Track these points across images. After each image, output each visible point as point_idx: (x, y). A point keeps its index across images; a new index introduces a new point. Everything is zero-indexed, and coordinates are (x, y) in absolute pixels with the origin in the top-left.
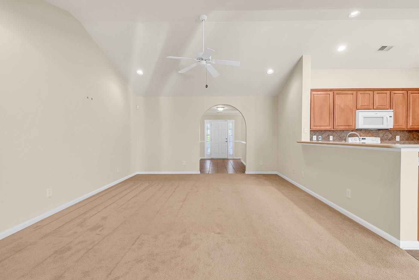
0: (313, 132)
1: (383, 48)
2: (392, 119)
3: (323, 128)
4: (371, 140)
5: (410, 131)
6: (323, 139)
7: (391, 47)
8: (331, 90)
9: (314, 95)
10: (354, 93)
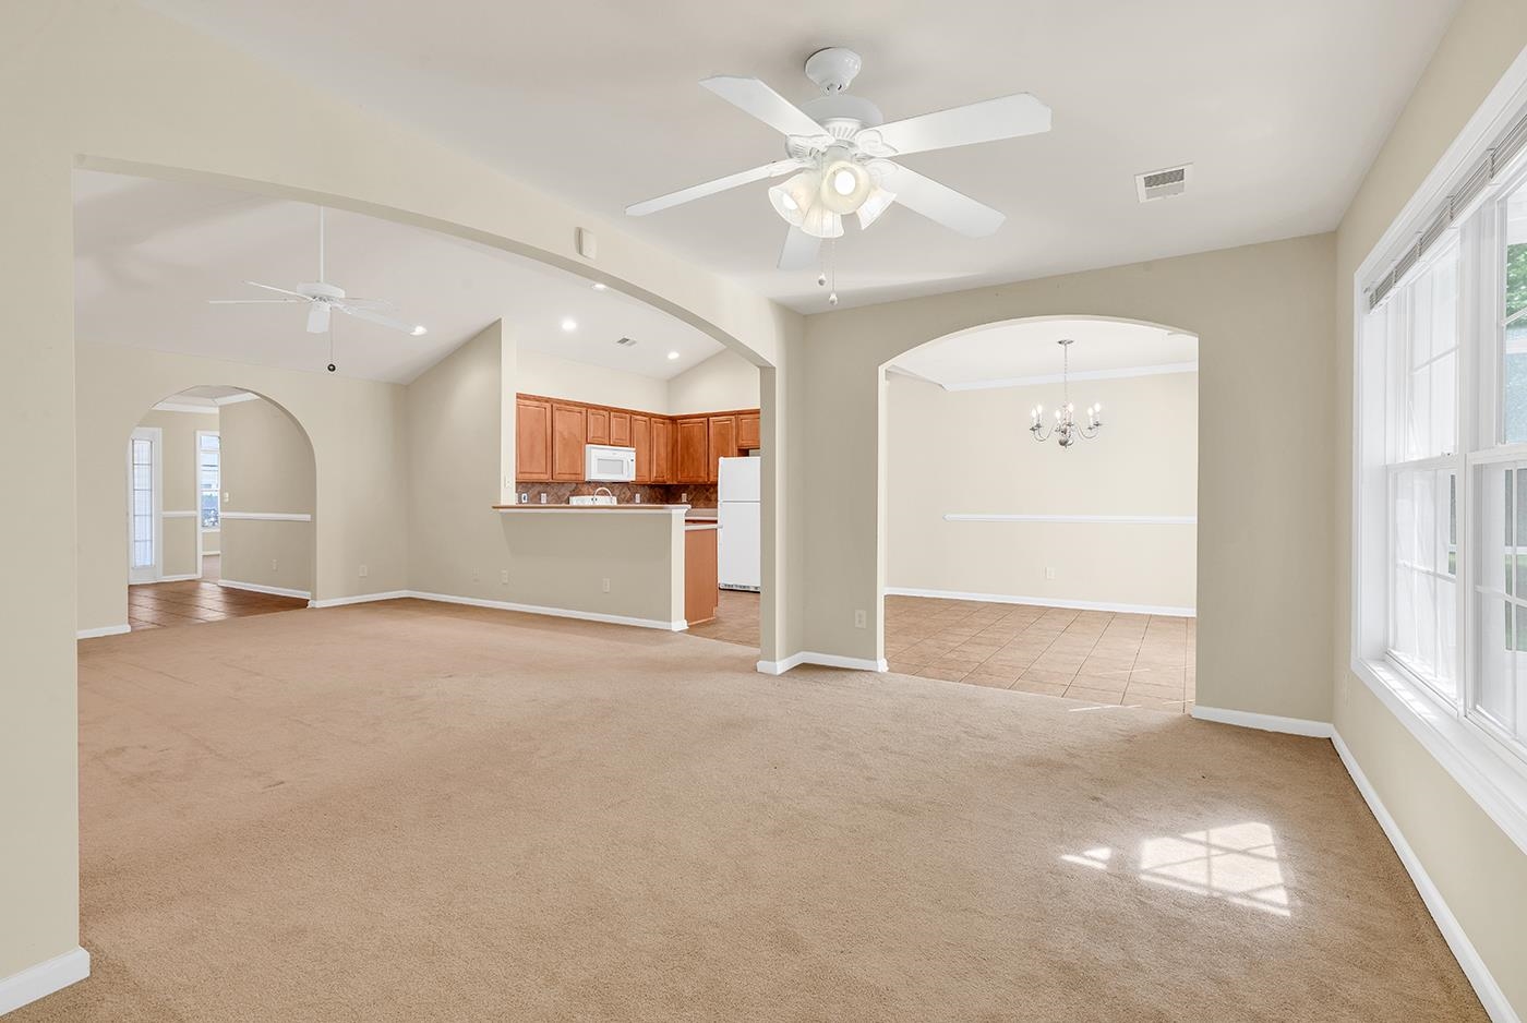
0: (522, 485)
1: (624, 341)
2: (634, 464)
3: (535, 477)
4: (602, 501)
5: (651, 487)
6: (530, 500)
7: (634, 342)
8: (548, 400)
9: (523, 407)
10: (583, 410)
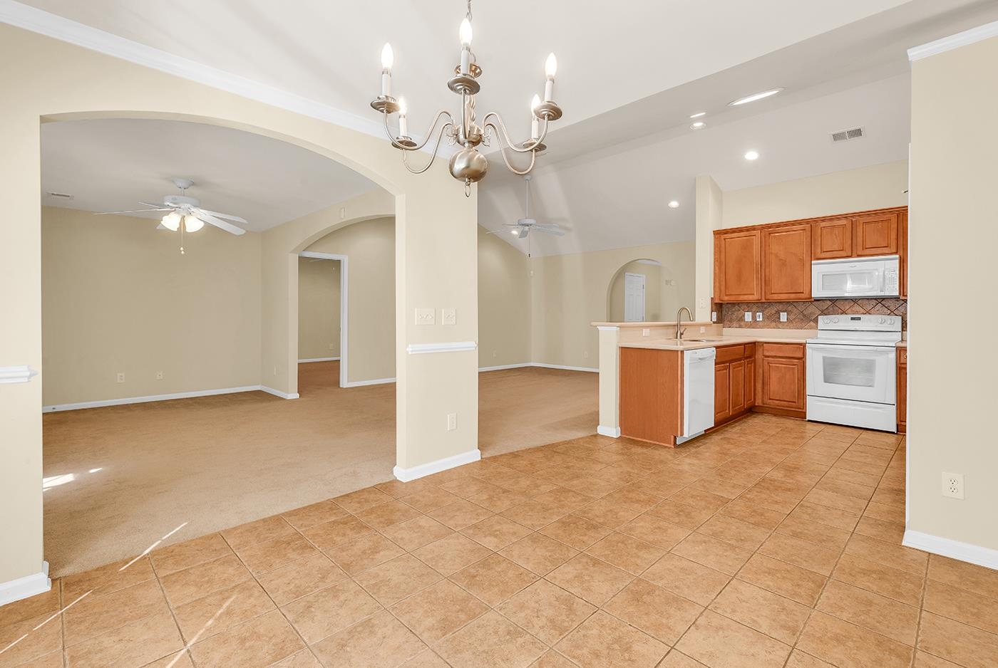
2: (895, 274)
6: (766, 318)
9: (727, 240)
10: (806, 227)
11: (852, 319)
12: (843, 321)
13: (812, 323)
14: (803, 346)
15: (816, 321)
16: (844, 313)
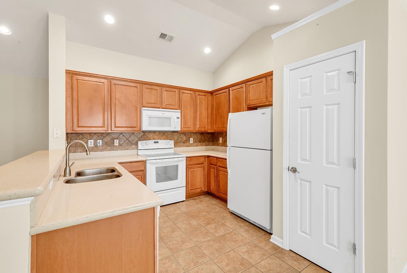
2: (179, 120)
3: (94, 129)
4: (164, 144)
5: (202, 133)
6: (105, 144)
8: (106, 78)
9: (79, 81)
10: (138, 85)
11: (155, 142)
12: (150, 144)
13: (133, 146)
14: (144, 162)
15: (137, 144)
16: (149, 139)
